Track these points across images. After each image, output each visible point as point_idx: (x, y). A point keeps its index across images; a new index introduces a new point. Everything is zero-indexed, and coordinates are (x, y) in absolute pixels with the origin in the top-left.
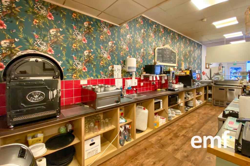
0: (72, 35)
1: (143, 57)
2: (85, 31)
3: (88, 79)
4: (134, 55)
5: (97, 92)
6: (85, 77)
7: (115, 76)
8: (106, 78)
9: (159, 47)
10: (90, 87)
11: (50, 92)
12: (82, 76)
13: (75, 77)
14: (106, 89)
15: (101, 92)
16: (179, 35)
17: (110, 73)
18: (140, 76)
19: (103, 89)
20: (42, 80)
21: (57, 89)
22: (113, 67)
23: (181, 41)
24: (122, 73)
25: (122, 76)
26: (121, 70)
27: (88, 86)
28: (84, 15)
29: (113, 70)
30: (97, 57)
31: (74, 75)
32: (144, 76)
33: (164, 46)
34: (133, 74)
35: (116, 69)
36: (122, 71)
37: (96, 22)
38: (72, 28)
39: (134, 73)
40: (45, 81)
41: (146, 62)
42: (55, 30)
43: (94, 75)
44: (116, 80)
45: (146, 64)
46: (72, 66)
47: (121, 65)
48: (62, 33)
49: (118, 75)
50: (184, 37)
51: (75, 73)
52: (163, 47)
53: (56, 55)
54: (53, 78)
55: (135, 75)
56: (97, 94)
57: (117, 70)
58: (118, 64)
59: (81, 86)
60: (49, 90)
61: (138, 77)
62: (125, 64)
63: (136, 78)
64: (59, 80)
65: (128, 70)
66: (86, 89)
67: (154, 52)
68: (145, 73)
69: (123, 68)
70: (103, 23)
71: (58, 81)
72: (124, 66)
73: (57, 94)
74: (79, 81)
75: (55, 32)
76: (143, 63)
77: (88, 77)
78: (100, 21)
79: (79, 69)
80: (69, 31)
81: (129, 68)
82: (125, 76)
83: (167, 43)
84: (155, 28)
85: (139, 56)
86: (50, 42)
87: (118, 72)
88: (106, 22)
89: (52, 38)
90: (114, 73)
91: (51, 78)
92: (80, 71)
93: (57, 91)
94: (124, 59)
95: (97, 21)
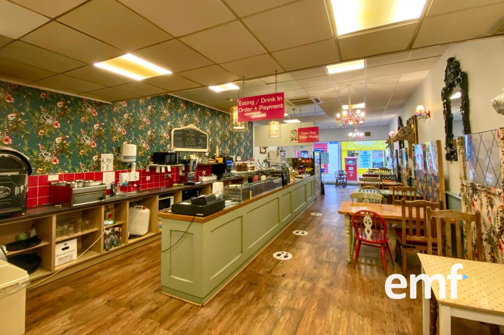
0: (39, 119)
1: (151, 142)
2: (58, 113)
3: (60, 173)
4: (135, 140)
5: (74, 187)
6: (55, 171)
7: (103, 168)
8: (88, 172)
9: (178, 127)
10: (64, 183)
11: (16, 188)
12: (51, 171)
13: (40, 171)
14: (86, 184)
15: (78, 187)
16: (211, 110)
17: (94, 165)
18: (145, 167)
19: (81, 185)
20: (8, 176)
21: (24, 184)
22: (100, 157)
23: (215, 118)
24: (114, 164)
25: (114, 168)
26: (112, 161)
27: (61, 182)
28: (57, 94)
29: (100, 161)
30: (75, 145)
31: (39, 169)
32: (151, 168)
33: (186, 126)
34: (133, 165)
35: (105, 159)
36: (114, 161)
37: (76, 102)
38: (39, 111)
39: (135, 164)
40: (11, 176)
41: (155, 147)
42: (14, 115)
43: (70, 167)
44: (104, 174)
45: (155, 151)
46: (37, 157)
47: (113, 153)
48: (23, 118)
49: (108, 167)
50: (220, 113)
51: (41, 166)
52: (184, 127)
53: (15, 144)
54: (20, 173)
55: (135, 166)
56: (73, 189)
57: (106, 161)
58: (108, 153)
59: (50, 183)
60: (15, 186)
61: (142, 168)
62: (119, 152)
63: (137, 171)
64: (27, 175)
65: (123, 160)
66: (57, 185)
67: (170, 135)
68: (152, 162)
69: (116, 157)
70: (85, 101)
71: (25, 176)
72: (117, 155)
73: (24, 190)
74: (47, 177)
75: (14, 118)
76: (151, 149)
77: (60, 171)
78: (81, 100)
79: (47, 161)
80: (34, 115)
81: (125, 157)
82: (119, 168)
83: (192, 122)
84: (170, 103)
85: (144, 140)
86: (6, 129)
87: (107, 163)
88: (90, 100)
89: (10, 125)
90: (102, 165)
91: (17, 173)
92: (48, 164)
93: (24, 187)
94: (119, 146)
95: (77, 100)
